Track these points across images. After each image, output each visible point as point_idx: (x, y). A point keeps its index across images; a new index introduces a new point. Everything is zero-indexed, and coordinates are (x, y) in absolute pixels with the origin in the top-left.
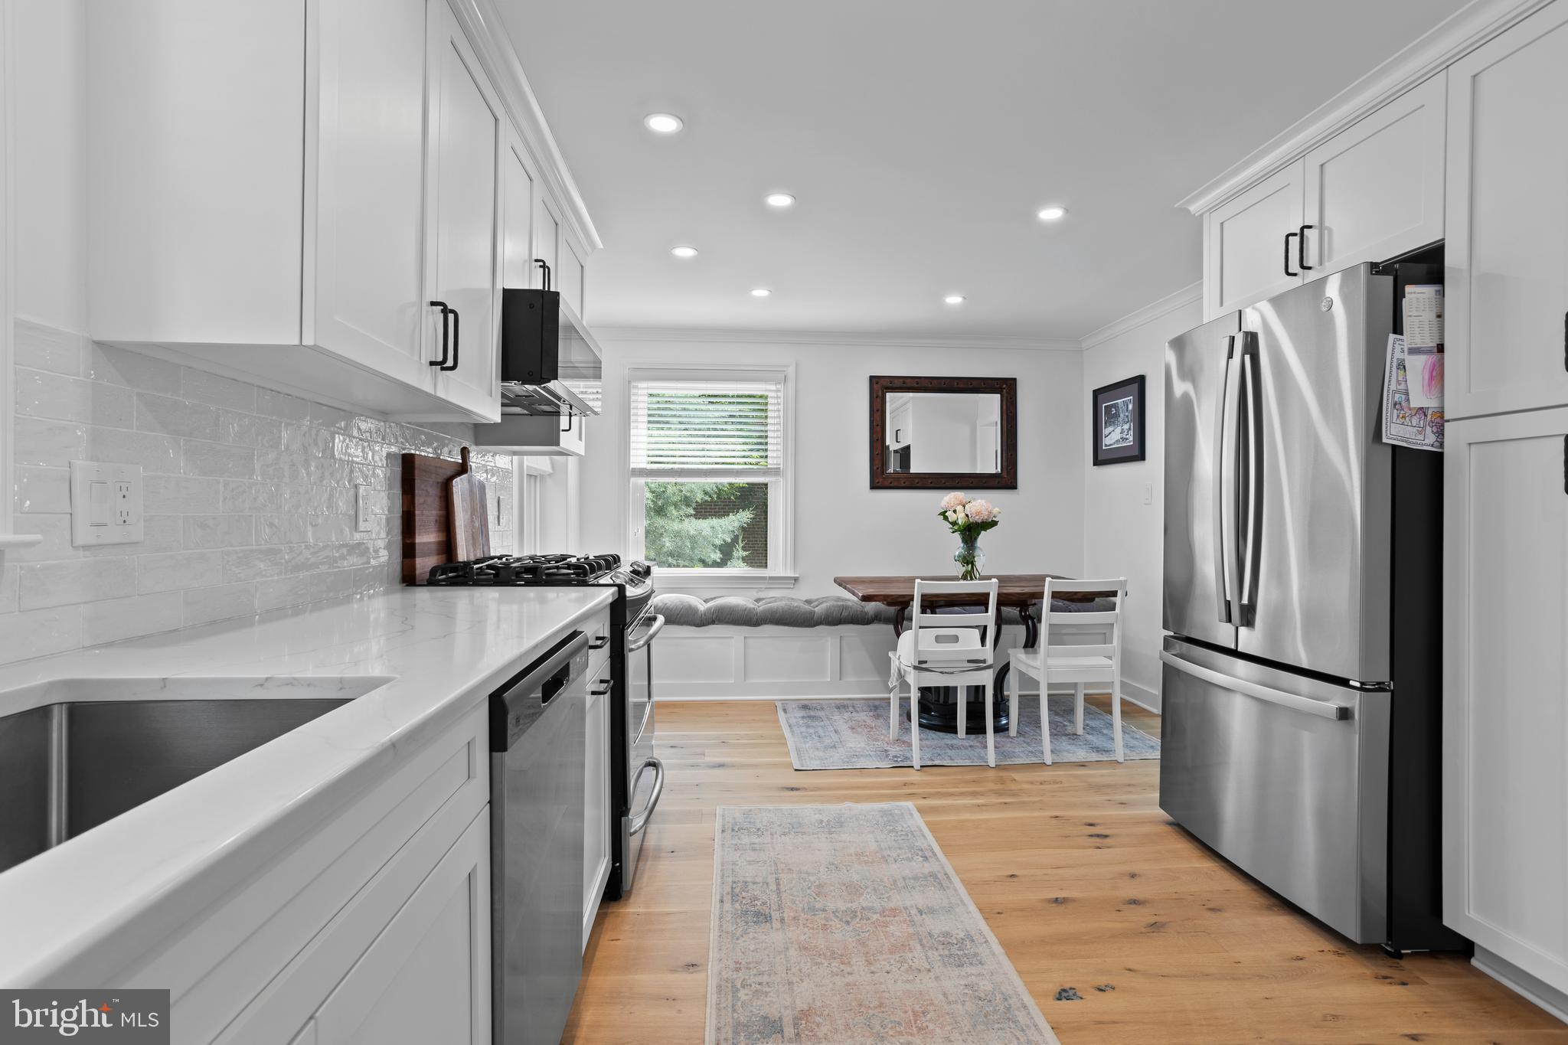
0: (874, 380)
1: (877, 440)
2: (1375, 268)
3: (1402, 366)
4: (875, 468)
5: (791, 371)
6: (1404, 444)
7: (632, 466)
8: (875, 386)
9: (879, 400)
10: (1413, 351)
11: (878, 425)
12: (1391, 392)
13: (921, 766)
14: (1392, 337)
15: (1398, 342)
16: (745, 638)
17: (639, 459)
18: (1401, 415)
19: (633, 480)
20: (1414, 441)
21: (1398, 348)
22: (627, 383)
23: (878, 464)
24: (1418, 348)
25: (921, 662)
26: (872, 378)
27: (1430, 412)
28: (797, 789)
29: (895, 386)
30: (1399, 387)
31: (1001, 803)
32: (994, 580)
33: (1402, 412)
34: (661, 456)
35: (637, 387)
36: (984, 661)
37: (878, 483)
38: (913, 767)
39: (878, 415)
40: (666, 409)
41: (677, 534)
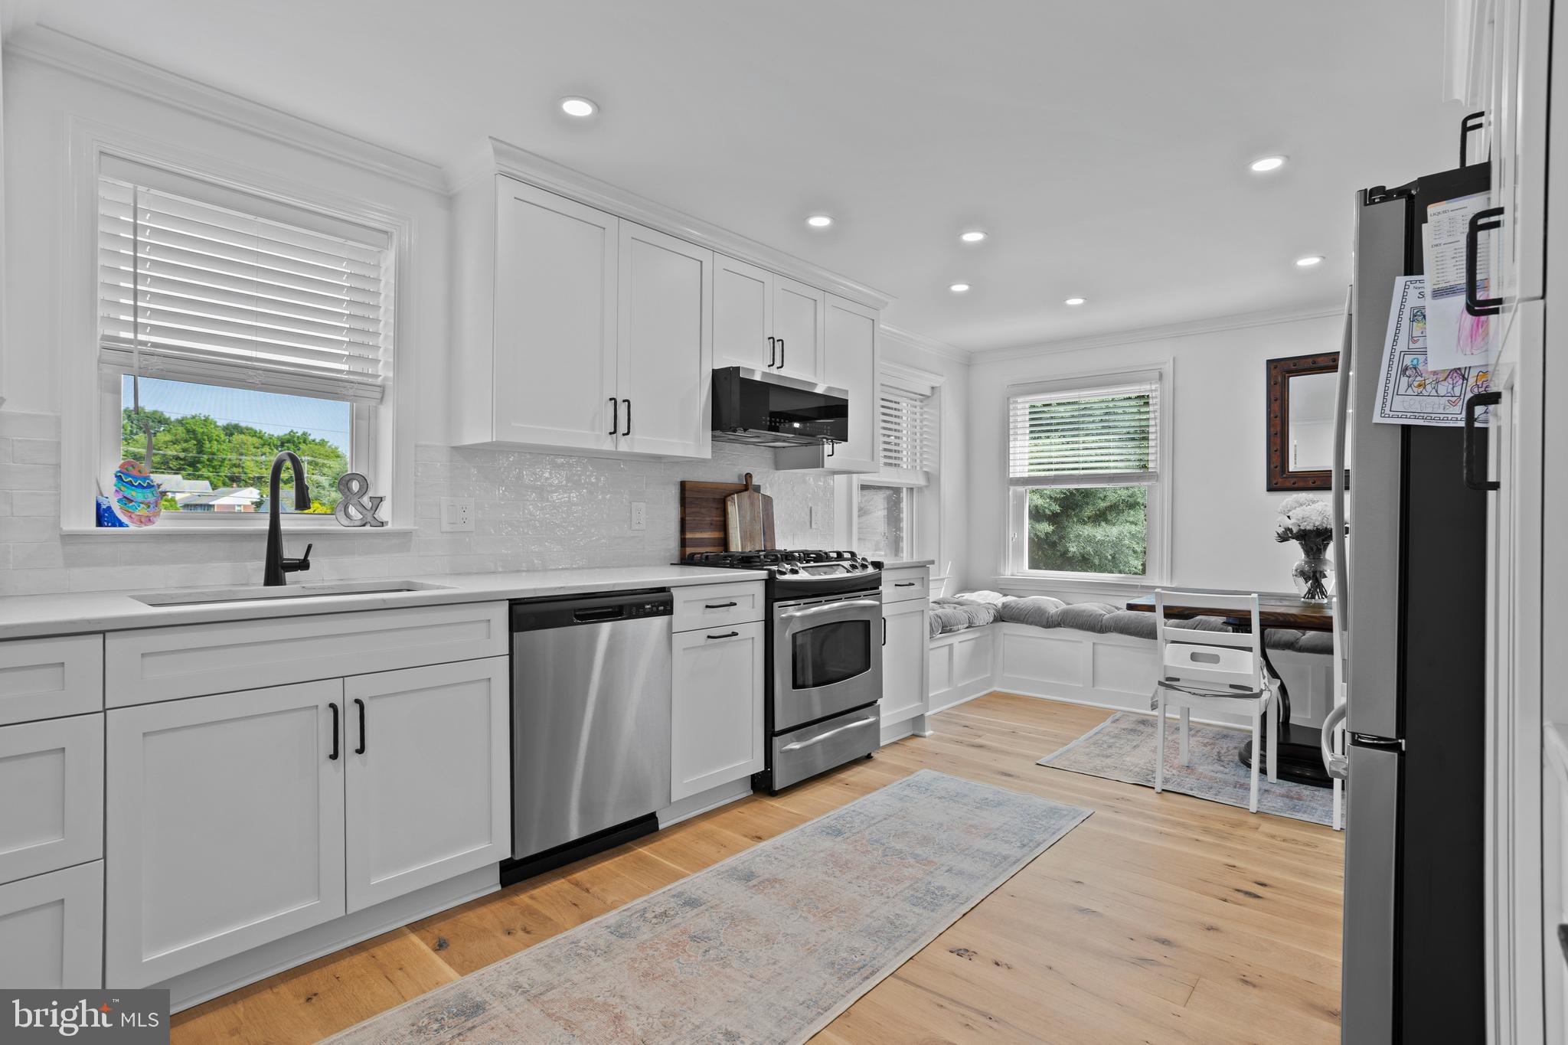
0: (1272, 364)
1: (1276, 434)
2: (1374, 196)
3: (1419, 315)
4: (1272, 466)
5: (1168, 369)
6: (1420, 422)
7: (1011, 476)
8: (1274, 372)
9: (1278, 387)
10: (1438, 293)
11: (1276, 417)
12: (1397, 354)
13: (1163, 790)
14: (1400, 281)
15: (1412, 286)
16: (1094, 644)
17: (1020, 468)
18: (1416, 384)
19: (1012, 488)
20: (1442, 416)
21: (1413, 293)
22: (1006, 399)
23: (1277, 461)
24: (1452, 287)
25: (1168, 679)
26: (1269, 362)
27: (1474, 373)
28: (1009, 775)
29: (1300, 367)
30: (1412, 346)
31: (1191, 839)
32: (1255, 596)
33: (1419, 378)
34: (1077, 462)
35: (1016, 402)
36: (1251, 689)
37: (1276, 484)
38: (1154, 788)
39: (1276, 406)
40: (1083, 416)
41: (1090, 540)
